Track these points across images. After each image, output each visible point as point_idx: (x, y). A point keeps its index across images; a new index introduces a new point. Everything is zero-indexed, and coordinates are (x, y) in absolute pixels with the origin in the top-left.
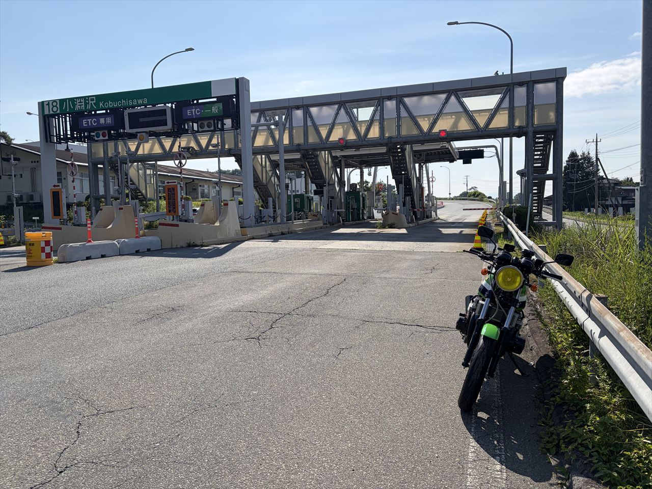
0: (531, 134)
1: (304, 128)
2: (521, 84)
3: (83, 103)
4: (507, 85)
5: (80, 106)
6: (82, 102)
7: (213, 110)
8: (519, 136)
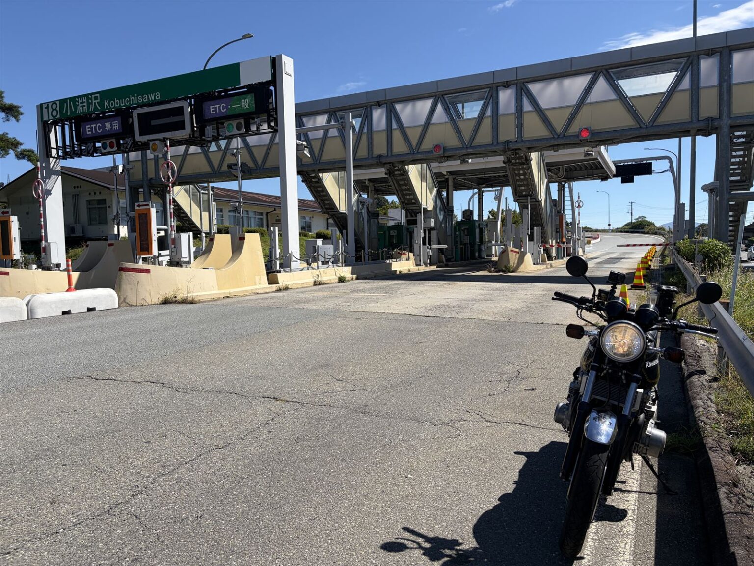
0: (725, 130)
1: (387, 132)
2: (710, 53)
3: (86, 104)
4: (688, 56)
5: (82, 108)
6: (84, 102)
7: (243, 104)
8: (707, 134)
